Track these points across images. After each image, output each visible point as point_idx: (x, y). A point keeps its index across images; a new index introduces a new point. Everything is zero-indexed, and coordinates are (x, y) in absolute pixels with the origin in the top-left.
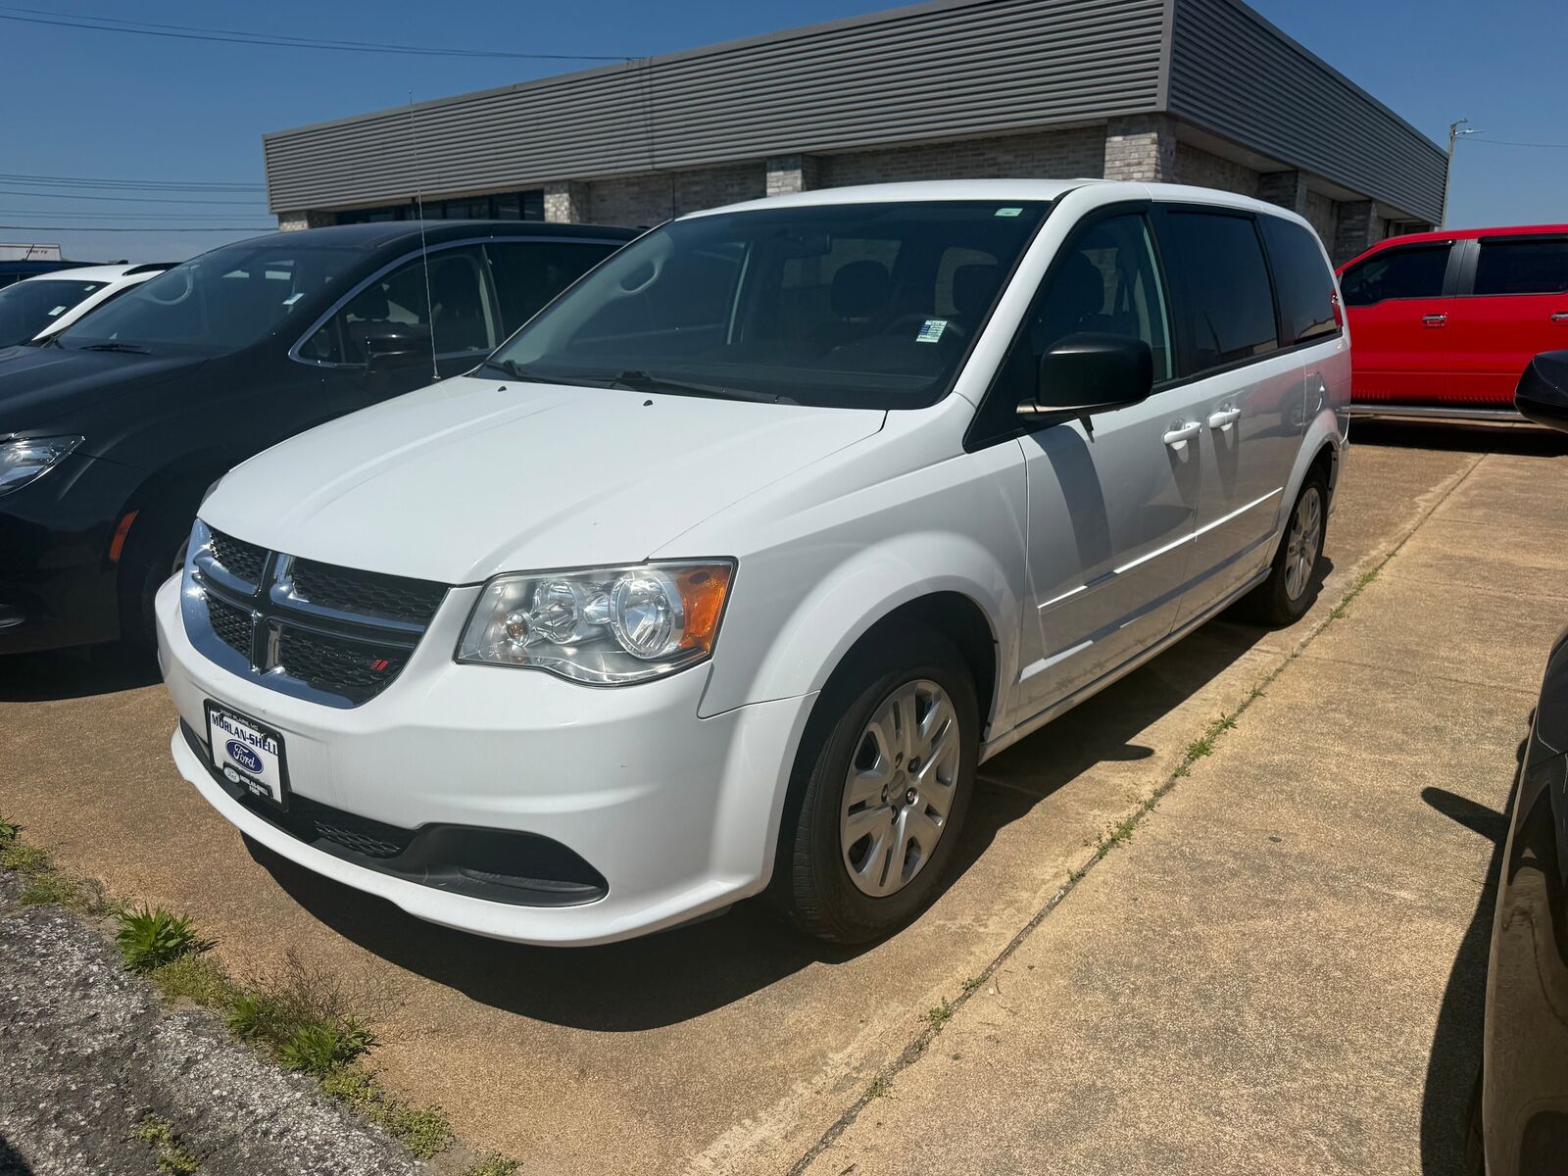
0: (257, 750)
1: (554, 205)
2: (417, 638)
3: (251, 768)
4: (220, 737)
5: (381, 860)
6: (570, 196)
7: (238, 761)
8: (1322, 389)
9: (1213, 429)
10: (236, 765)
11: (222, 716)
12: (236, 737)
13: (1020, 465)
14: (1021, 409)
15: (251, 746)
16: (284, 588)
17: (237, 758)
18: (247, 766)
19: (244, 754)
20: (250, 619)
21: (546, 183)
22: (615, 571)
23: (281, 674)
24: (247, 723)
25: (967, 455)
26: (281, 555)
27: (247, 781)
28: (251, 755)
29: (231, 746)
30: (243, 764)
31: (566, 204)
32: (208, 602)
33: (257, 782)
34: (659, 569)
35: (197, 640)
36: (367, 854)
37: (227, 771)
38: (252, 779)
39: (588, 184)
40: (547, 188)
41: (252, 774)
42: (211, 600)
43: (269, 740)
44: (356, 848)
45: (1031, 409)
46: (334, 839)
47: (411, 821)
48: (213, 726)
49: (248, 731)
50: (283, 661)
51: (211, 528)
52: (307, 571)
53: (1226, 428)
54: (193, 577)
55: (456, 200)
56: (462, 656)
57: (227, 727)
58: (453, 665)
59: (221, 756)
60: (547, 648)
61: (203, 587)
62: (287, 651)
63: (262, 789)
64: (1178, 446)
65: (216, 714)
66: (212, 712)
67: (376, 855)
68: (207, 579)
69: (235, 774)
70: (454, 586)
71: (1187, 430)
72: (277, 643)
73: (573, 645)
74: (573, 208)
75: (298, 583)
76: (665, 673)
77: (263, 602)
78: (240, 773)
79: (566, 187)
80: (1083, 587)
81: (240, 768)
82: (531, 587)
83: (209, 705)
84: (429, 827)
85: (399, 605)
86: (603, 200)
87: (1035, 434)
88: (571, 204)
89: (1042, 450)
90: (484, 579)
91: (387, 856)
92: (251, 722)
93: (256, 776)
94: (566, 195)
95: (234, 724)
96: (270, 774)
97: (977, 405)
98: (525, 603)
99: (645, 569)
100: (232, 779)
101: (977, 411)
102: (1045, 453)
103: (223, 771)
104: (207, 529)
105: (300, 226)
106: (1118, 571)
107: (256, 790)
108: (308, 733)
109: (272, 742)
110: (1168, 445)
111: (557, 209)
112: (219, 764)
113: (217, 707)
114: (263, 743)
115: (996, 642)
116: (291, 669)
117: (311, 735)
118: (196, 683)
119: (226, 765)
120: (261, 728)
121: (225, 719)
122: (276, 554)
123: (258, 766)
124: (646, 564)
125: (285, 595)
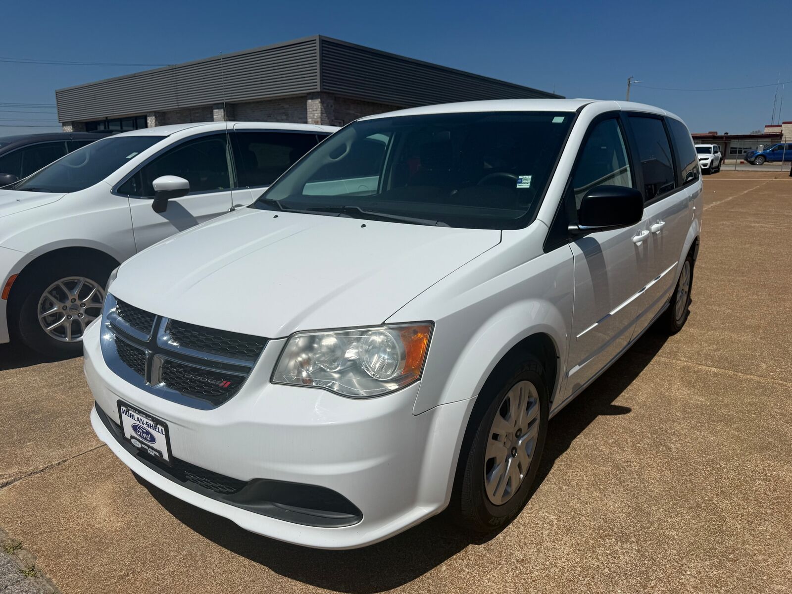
0: (151, 430)
1: (150, 121)
2: (249, 370)
3: (148, 440)
4: (128, 423)
5: (224, 495)
6: (155, 117)
7: (140, 435)
8: (694, 208)
9: (653, 233)
10: (138, 437)
11: (128, 410)
12: (138, 422)
13: (570, 259)
14: (570, 227)
15: (147, 428)
16: (165, 338)
17: (139, 434)
18: (145, 439)
19: (143, 432)
20: (144, 354)
21: (148, 112)
22: (364, 330)
23: (164, 386)
24: (144, 416)
25: (545, 254)
26: (164, 319)
27: (146, 447)
28: (148, 433)
29: (135, 427)
30: (143, 438)
31: (154, 121)
32: (116, 341)
33: (152, 448)
34: (392, 329)
35: (110, 363)
36: (215, 491)
37: (133, 441)
38: (149, 446)
39: (164, 113)
40: (148, 115)
41: (148, 444)
42: (118, 341)
43: (158, 426)
44: (208, 487)
45: (576, 227)
46: (194, 481)
47: (245, 475)
48: (123, 415)
49: (145, 420)
50: (165, 379)
51: (116, 298)
52: (179, 328)
53: (658, 233)
54: (107, 326)
55: (126, 118)
56: (274, 380)
57: (132, 416)
58: (270, 385)
59: (129, 432)
60: (323, 373)
61: (113, 333)
62: (168, 374)
63: (156, 453)
64: (639, 244)
65: (124, 409)
66: (122, 407)
67: (220, 492)
68: (115, 328)
69: (138, 443)
70: (271, 339)
71: (643, 236)
72: (161, 369)
73: (338, 372)
74: (157, 122)
75: (173, 334)
76: (395, 389)
77: (153, 344)
78: (141, 442)
79: (154, 114)
80: (597, 324)
81: (141, 439)
82: (312, 340)
83: (120, 403)
84: (255, 480)
85: (237, 349)
86: (169, 119)
87: (576, 241)
88: (156, 121)
89: (581, 250)
90: (288, 335)
91: (228, 493)
92: (147, 416)
93: (151, 445)
94: (154, 117)
95: (136, 416)
96: (160, 444)
97: (549, 226)
98: (309, 348)
99: (381, 329)
100: (137, 446)
101: (549, 229)
102: (582, 252)
103: (130, 440)
104: (113, 298)
105: (69, 129)
106: (612, 313)
107: (153, 453)
108: (181, 423)
109: (160, 428)
110: (635, 243)
111: (152, 123)
112: (128, 436)
113: (126, 405)
114: (155, 428)
115: (558, 357)
116: (169, 385)
117: (183, 424)
118: (113, 391)
119: (132, 437)
120: (154, 419)
121: (130, 412)
122: (160, 318)
123: (153, 440)
124: (383, 326)
125: (166, 342)
